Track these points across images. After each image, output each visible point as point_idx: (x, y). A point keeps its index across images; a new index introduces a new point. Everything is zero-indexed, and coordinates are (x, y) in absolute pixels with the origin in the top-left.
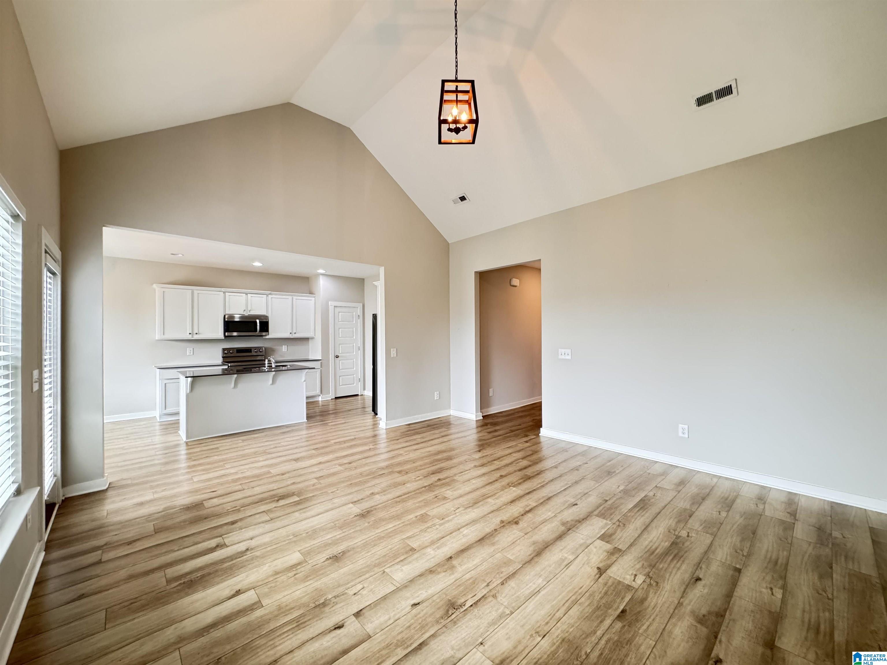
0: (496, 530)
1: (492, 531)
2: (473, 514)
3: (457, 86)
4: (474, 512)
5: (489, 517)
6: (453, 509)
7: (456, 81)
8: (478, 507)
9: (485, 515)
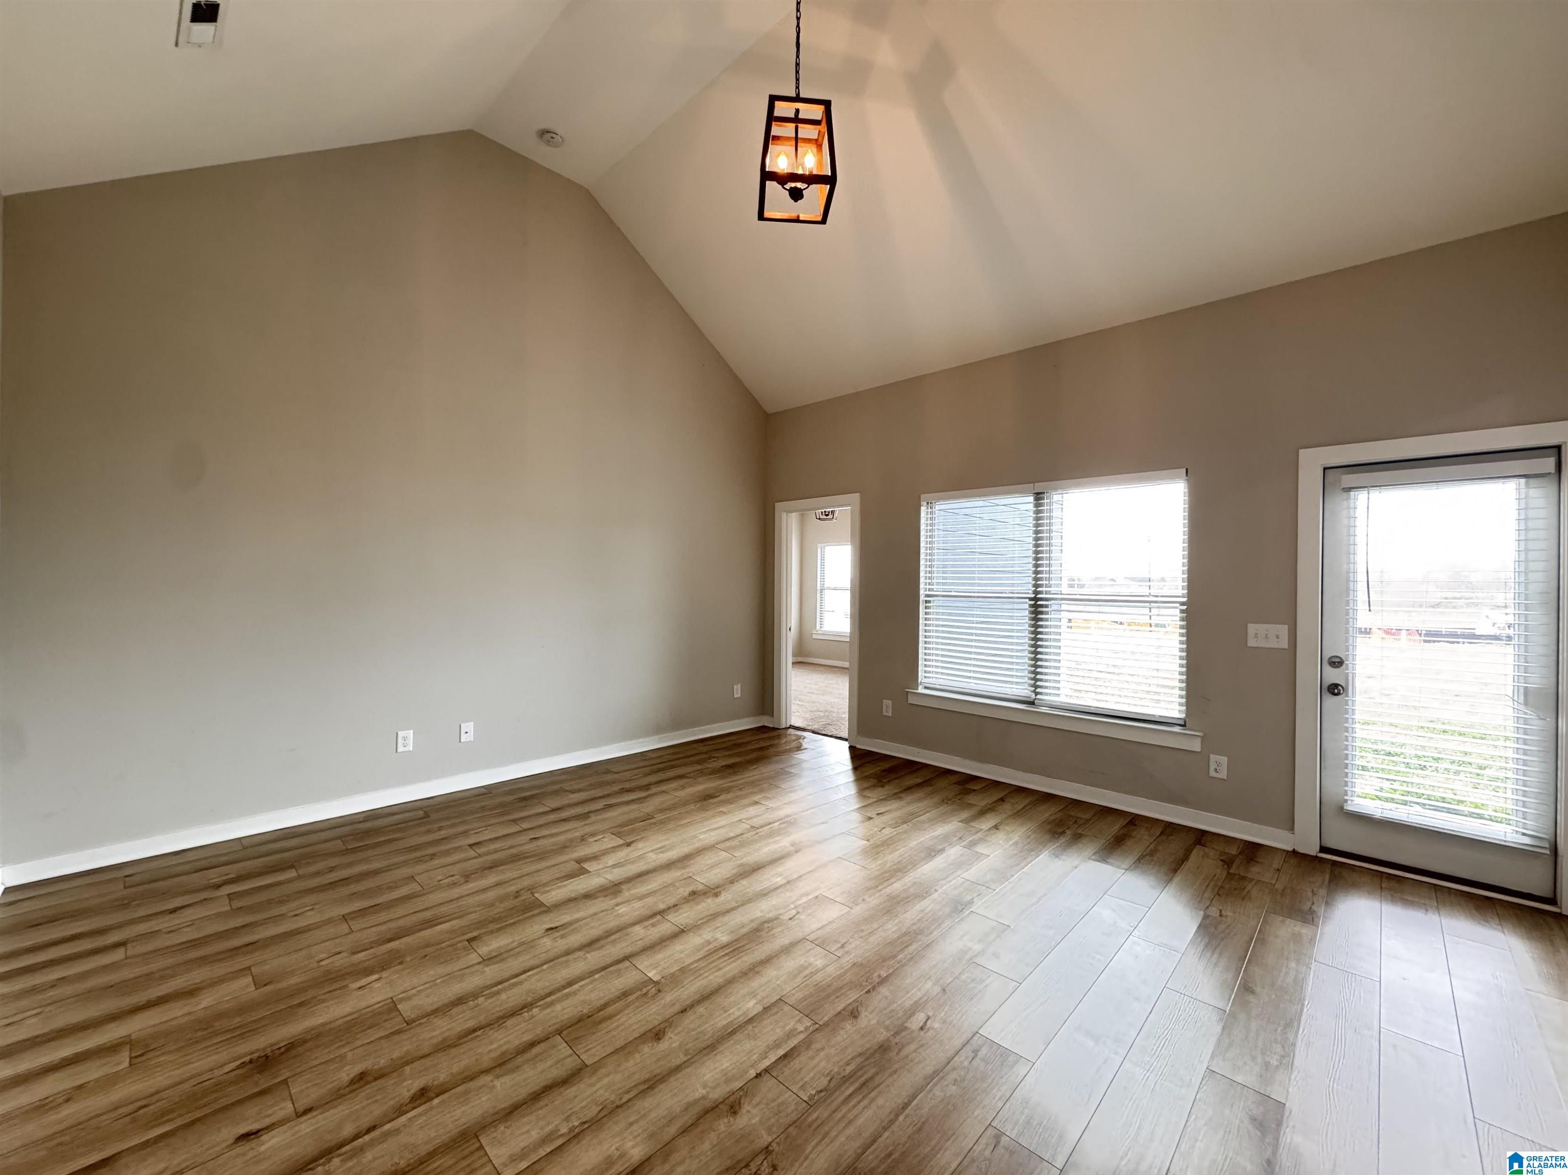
0: (732, 882)
1: (737, 881)
2: (763, 908)
3: (797, 111)
4: (762, 911)
5: (737, 902)
6: (802, 917)
7: (797, 99)
8: (752, 921)
9: (743, 905)
